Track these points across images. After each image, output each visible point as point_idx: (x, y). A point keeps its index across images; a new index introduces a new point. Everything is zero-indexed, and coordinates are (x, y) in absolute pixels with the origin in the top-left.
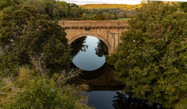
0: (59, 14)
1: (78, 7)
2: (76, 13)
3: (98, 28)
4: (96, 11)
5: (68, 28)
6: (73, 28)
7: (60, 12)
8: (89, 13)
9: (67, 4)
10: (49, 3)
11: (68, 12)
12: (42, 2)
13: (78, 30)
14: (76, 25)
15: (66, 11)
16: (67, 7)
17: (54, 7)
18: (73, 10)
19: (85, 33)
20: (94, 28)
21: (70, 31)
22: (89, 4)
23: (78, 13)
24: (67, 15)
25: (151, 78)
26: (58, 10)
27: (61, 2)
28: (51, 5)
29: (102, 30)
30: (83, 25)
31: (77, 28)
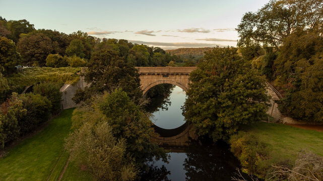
0: (136, 61)
1: (164, 52)
2: (160, 60)
3: (177, 74)
4: (194, 58)
5: (144, 74)
6: (149, 74)
7: (137, 59)
8: (182, 62)
9: (149, 48)
10: (123, 47)
11: (149, 59)
12: (115, 46)
13: (154, 76)
14: (152, 71)
15: (146, 58)
16: (148, 53)
17: (130, 53)
18: (156, 56)
19: (162, 79)
20: (173, 74)
21: (145, 77)
22: (183, 49)
23: (163, 61)
24: (147, 64)
25: (211, 111)
26: (134, 57)
27: (140, 46)
28: (126, 50)
29: (182, 77)
30: (160, 71)
31: (154, 74)
